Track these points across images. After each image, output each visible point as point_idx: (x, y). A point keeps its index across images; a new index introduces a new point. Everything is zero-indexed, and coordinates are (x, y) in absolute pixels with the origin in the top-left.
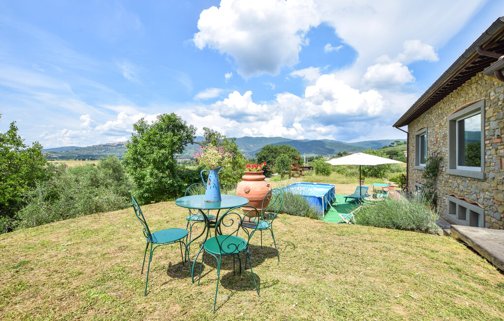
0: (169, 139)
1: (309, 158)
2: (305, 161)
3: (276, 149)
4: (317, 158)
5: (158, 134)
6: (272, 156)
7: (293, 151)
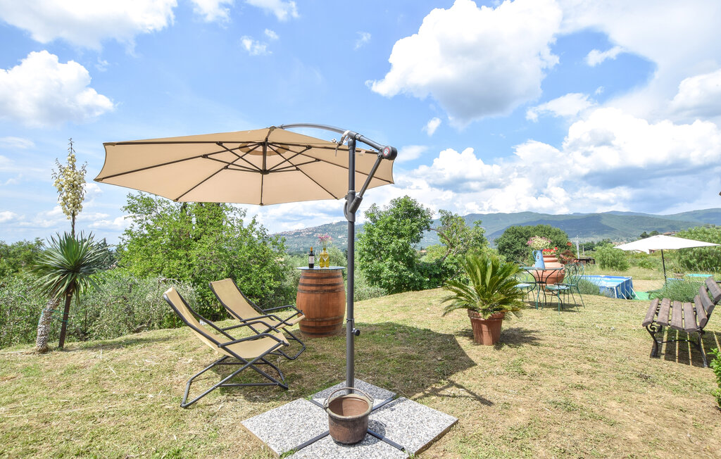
0: (407, 227)
1: (585, 245)
2: (578, 249)
3: (526, 233)
4: (600, 244)
5: (394, 221)
6: (522, 243)
7: (556, 234)
